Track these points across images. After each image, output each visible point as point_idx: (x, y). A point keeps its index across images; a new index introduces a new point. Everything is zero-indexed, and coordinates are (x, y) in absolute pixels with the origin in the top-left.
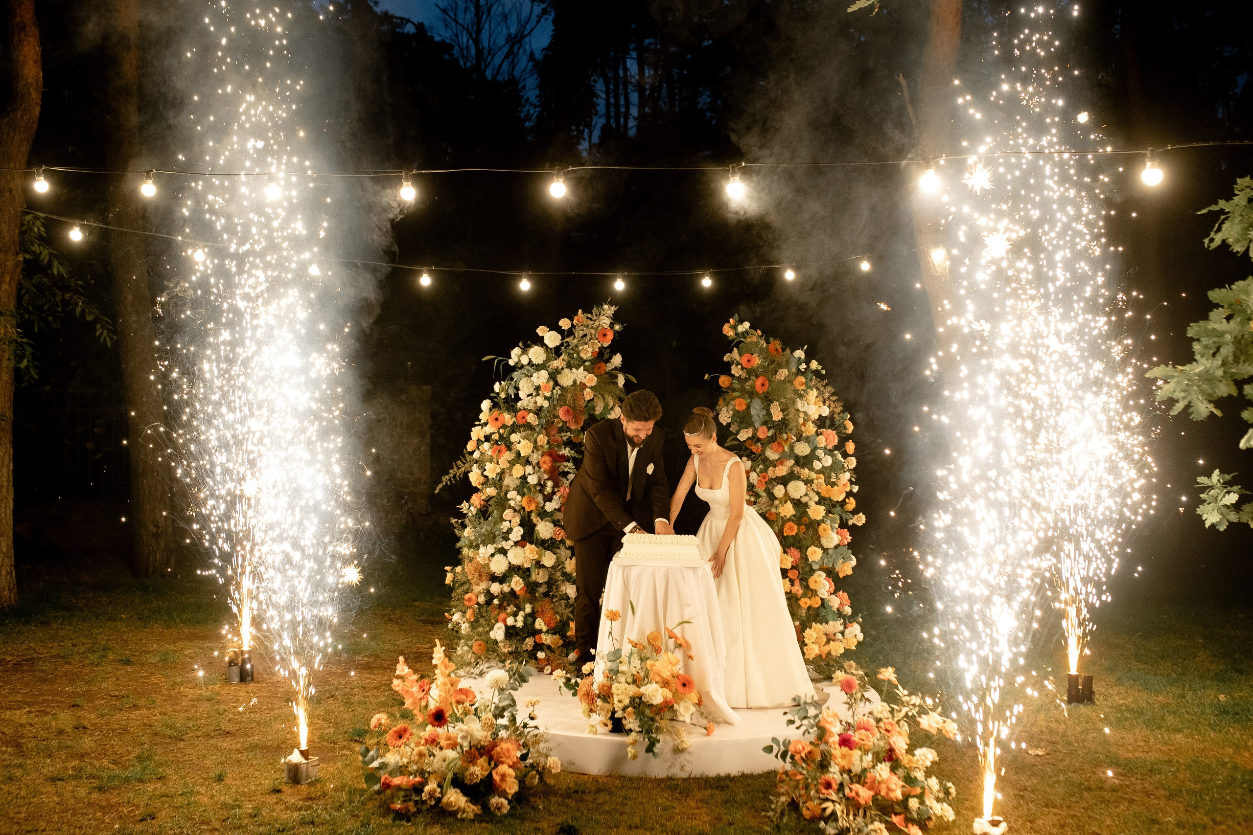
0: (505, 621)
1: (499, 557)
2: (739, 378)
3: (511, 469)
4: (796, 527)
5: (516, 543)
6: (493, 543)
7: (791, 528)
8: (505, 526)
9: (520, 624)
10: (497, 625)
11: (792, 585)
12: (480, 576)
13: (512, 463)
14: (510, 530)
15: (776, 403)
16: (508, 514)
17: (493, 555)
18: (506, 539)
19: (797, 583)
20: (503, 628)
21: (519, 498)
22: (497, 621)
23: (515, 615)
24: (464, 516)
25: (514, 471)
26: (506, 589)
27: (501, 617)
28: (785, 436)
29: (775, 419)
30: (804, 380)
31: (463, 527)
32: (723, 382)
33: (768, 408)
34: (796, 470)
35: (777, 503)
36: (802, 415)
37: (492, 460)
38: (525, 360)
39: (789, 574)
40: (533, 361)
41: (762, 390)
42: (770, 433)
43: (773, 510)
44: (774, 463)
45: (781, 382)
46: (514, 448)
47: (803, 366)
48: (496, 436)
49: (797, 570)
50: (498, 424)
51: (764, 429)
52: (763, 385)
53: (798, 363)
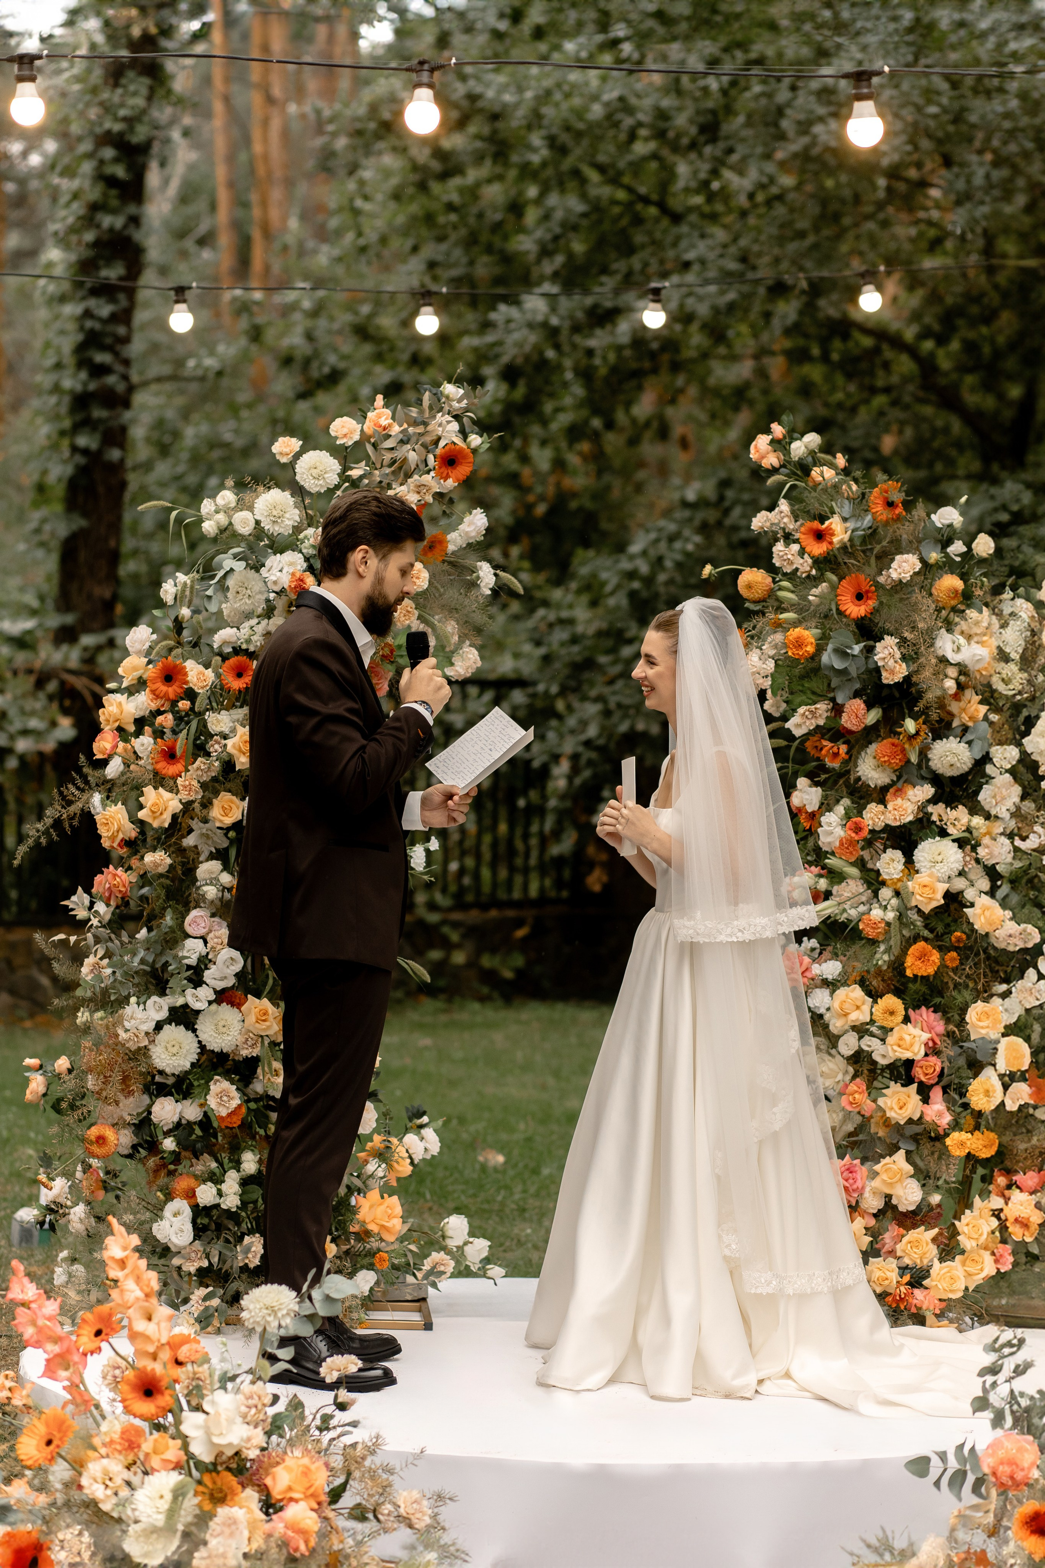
0: (190, 1195)
1: (174, 1033)
2: (792, 576)
3: (206, 804)
4: (935, 956)
5: (222, 996)
6: (162, 993)
7: (922, 957)
8: (192, 950)
9: (232, 1203)
10: (170, 1208)
11: (926, 1100)
12: (125, 1080)
13: (212, 788)
14: (204, 962)
15: (890, 641)
16: (197, 918)
17: (159, 1027)
18: (197, 981)
19: (937, 1094)
20: (187, 1212)
22: (170, 1197)
23: (216, 1179)
24: (80, 926)
25: (216, 812)
26: (191, 1111)
27: (182, 1183)
28: (910, 725)
29: (888, 678)
30: (959, 584)
31: (78, 956)
32: (749, 586)
33: (869, 651)
34: (937, 811)
35: (885, 893)
36: (952, 672)
37: (160, 781)
38: (243, 522)
39: (919, 1073)
40: (266, 525)
41: (856, 610)
42: (873, 716)
43: (877, 913)
44: (881, 795)
45: (899, 586)
46: (215, 748)
47: (957, 548)
48: (167, 720)
49: (936, 1064)
50: (172, 691)
51: (858, 704)
52: (859, 597)
53: (945, 538)
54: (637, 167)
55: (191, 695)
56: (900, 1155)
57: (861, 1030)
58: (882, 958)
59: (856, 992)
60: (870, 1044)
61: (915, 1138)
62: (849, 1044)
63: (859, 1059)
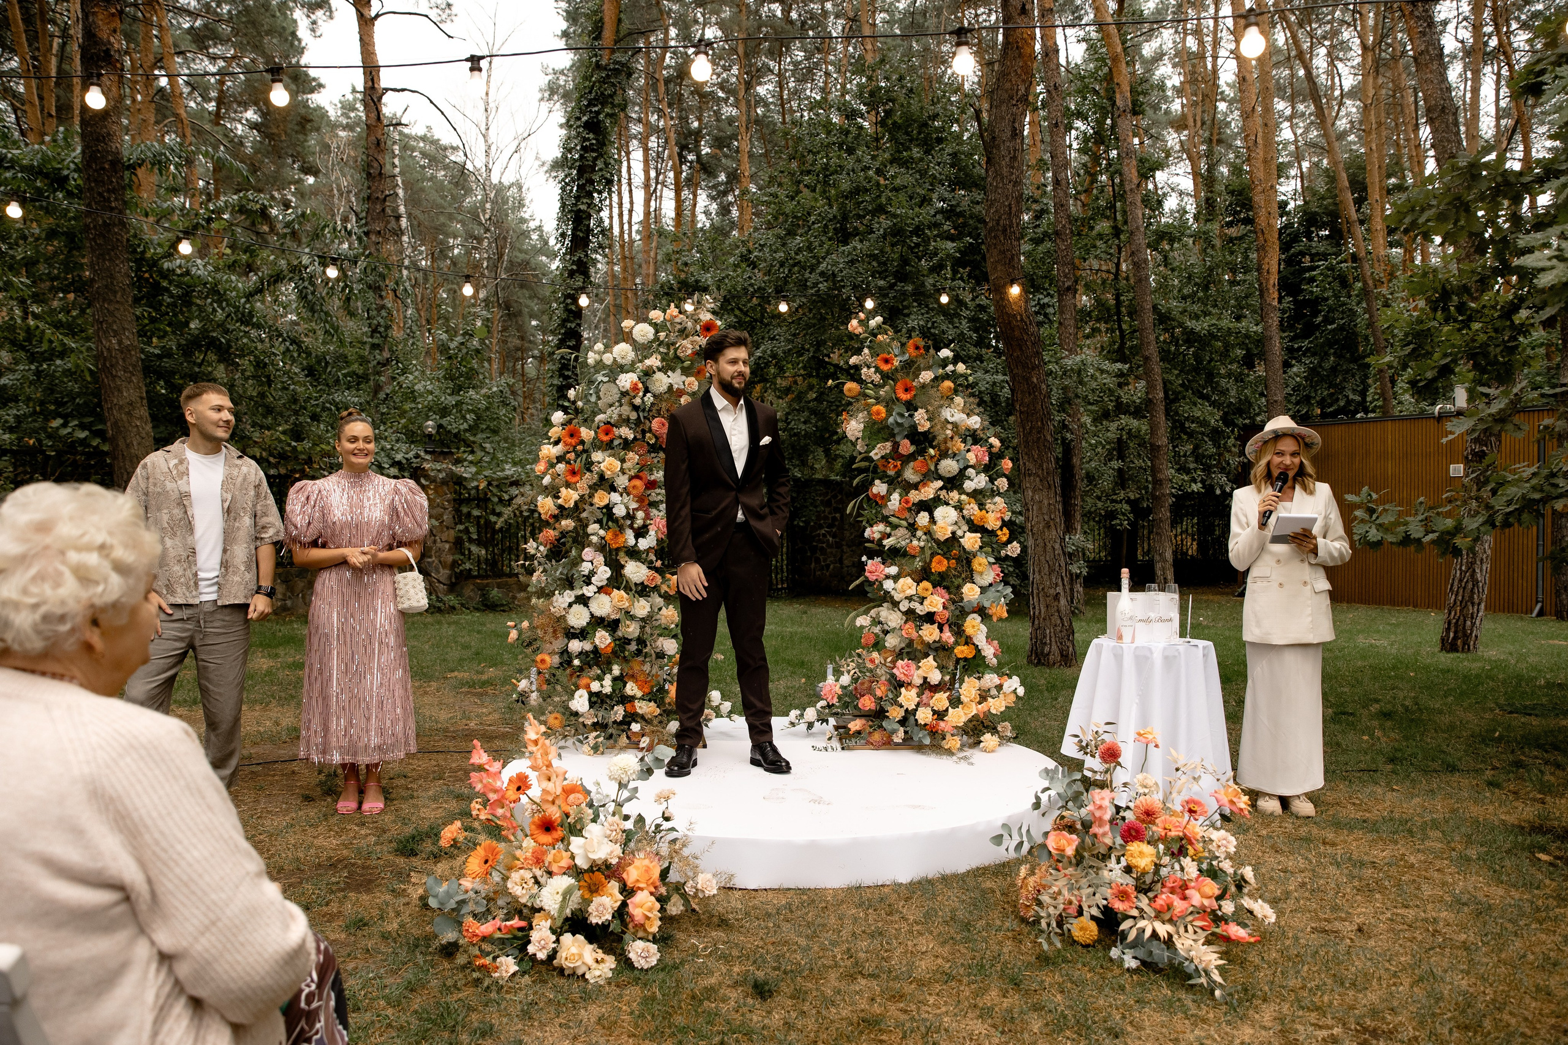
0: (588, 687)
1: (578, 608)
2: (871, 383)
3: (591, 496)
4: (945, 562)
5: (600, 590)
6: (572, 588)
7: (939, 562)
8: (586, 567)
9: (608, 690)
10: (577, 694)
11: (941, 631)
12: (555, 631)
13: (594, 488)
14: (592, 573)
15: (920, 411)
16: (588, 553)
17: (570, 605)
18: (588, 582)
19: (946, 628)
20: (586, 696)
21: (602, 532)
22: (578, 688)
23: (600, 679)
24: (532, 558)
25: (595, 499)
26: (587, 646)
27: (583, 681)
28: (932, 451)
29: (921, 429)
30: (952, 385)
31: (530, 572)
32: (850, 390)
33: (911, 416)
34: (943, 493)
35: (919, 533)
36: (950, 426)
37: (568, 485)
38: (608, 359)
39: (937, 618)
40: (619, 360)
41: (905, 397)
42: (912, 449)
43: (915, 543)
44: (916, 486)
45: (923, 386)
46: (595, 469)
47: (950, 368)
48: (572, 456)
49: (947, 614)
50: (573, 441)
51: (907, 442)
52: (906, 390)
53: (944, 363)
54: (753, 309)
55: (582, 442)
56: (931, 658)
57: (910, 599)
58: (918, 564)
59: (909, 580)
60: (915, 605)
61: (936, 650)
62: (904, 606)
63: (910, 614)
